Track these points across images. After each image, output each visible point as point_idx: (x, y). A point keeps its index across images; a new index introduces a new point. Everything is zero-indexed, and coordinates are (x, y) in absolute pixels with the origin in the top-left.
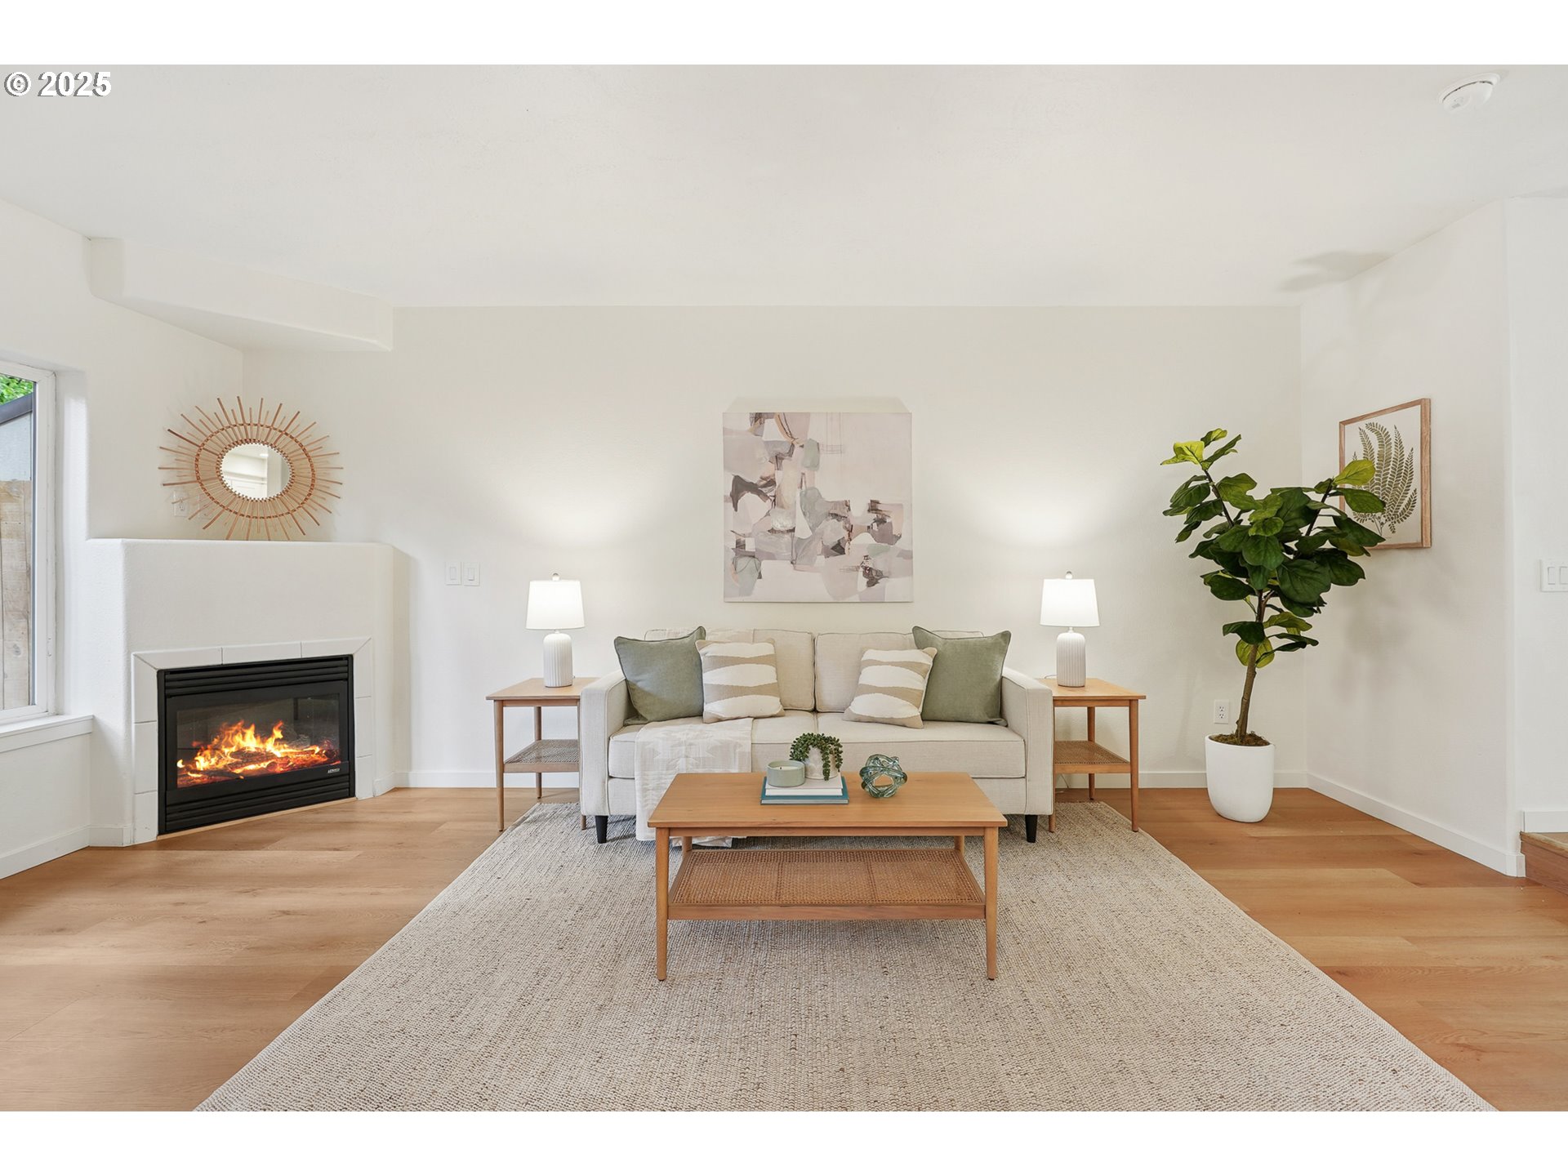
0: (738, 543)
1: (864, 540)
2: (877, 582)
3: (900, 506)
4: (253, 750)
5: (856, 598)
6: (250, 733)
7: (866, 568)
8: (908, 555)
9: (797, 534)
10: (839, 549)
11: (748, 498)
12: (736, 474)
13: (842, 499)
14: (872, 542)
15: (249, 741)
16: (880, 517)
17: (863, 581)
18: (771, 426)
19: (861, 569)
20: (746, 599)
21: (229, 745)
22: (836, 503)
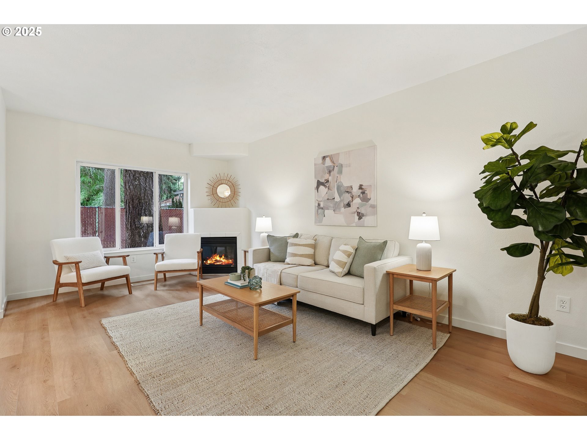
0: (318, 204)
1: (357, 201)
2: (362, 218)
3: (371, 186)
4: (219, 260)
5: (354, 225)
6: (218, 256)
7: (358, 212)
8: (374, 207)
9: (336, 200)
10: (349, 205)
11: (322, 188)
12: (318, 179)
13: (349, 185)
14: (360, 202)
15: (218, 258)
16: (363, 191)
17: (357, 218)
18: (328, 160)
19: (356, 213)
20: (321, 224)
21: (214, 259)
22: (348, 187)
